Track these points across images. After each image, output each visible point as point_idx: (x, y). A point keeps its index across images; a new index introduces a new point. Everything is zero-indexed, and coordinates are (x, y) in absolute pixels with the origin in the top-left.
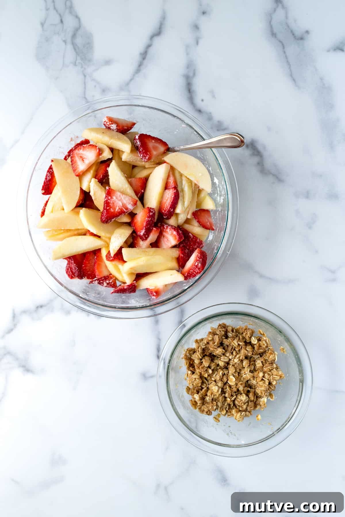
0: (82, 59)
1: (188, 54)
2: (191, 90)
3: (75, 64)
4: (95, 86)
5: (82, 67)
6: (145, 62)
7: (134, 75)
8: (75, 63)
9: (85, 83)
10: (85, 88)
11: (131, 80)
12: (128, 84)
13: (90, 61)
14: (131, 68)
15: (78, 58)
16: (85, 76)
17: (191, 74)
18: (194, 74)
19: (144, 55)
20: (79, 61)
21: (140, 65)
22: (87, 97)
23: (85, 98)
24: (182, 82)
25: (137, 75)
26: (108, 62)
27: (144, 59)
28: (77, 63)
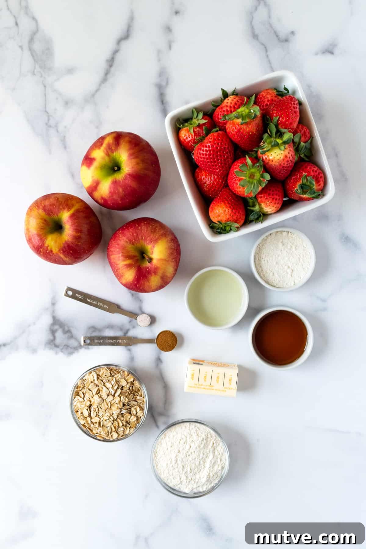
0: (41, 67)
1: (159, 60)
2: (164, 102)
3: (34, 74)
4: (57, 99)
5: (41, 76)
6: (113, 69)
7: (100, 85)
8: (34, 71)
9: (45, 95)
10: (46, 101)
11: (97, 90)
12: (93, 95)
13: (50, 69)
14: (97, 78)
15: (37, 66)
16: (45, 86)
17: (164, 83)
18: (167, 83)
19: (111, 62)
20: (38, 69)
21: (107, 73)
22: (48, 109)
23: (46, 111)
24: (153, 92)
25: (103, 85)
26: (70, 71)
27: (111, 66)
28: (35, 73)
